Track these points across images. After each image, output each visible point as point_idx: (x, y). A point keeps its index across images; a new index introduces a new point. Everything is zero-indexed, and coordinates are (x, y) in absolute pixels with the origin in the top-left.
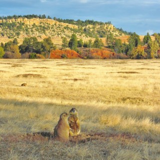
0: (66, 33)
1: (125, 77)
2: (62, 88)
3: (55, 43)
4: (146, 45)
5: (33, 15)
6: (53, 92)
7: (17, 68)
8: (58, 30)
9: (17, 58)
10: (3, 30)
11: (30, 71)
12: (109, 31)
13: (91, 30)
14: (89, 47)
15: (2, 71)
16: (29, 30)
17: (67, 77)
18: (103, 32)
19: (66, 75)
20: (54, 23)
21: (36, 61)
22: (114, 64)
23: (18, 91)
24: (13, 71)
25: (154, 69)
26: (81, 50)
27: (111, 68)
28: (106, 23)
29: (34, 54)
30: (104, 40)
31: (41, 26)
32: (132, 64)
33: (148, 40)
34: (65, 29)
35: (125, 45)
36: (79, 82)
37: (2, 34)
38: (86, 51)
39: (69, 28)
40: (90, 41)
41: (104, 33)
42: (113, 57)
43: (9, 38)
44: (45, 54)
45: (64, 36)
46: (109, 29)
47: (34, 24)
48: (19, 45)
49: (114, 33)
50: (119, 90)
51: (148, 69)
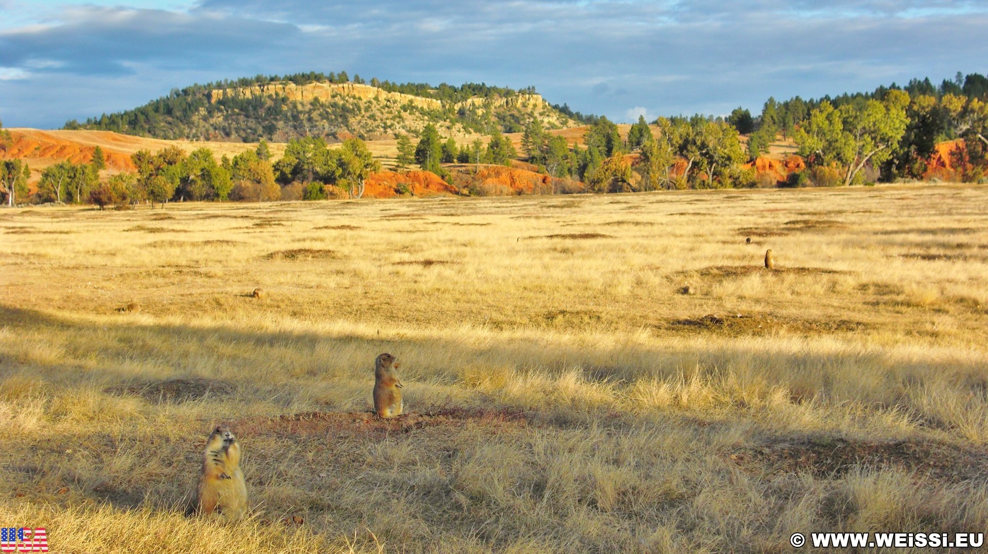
0: (407, 123)
1: (565, 251)
2: (387, 289)
3: (375, 153)
4: (636, 152)
5: (312, 73)
6: (364, 302)
7: (269, 229)
8: (386, 115)
9: (269, 199)
10: (226, 118)
11: (304, 240)
12: (531, 115)
13: (480, 112)
14: (475, 160)
15: (227, 242)
16: (301, 117)
17: (406, 256)
18: (512, 116)
19: (405, 249)
20: (371, 96)
21: (323, 208)
22: (545, 209)
23: (268, 301)
24: (259, 242)
25: (652, 224)
26: (453, 170)
27: (533, 222)
28: (522, 92)
29: (318, 184)
30: (516, 139)
31: (334, 105)
32: (595, 207)
33: (642, 135)
34: (405, 111)
35: (577, 152)
36: (435, 269)
37: (224, 129)
38: (467, 173)
39: (416, 108)
40: (477, 144)
41: (517, 120)
42: (545, 188)
43: (245, 140)
44: (349, 185)
45: (403, 132)
46: (531, 107)
47: (316, 99)
48: (274, 160)
49: (546, 120)
50: (541, 290)
51: (637, 224)
